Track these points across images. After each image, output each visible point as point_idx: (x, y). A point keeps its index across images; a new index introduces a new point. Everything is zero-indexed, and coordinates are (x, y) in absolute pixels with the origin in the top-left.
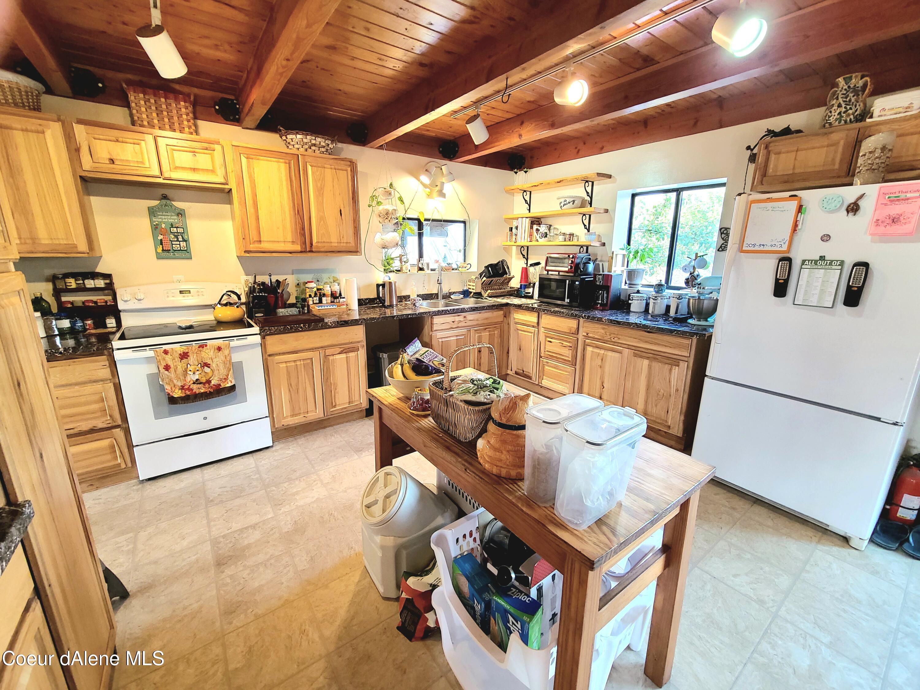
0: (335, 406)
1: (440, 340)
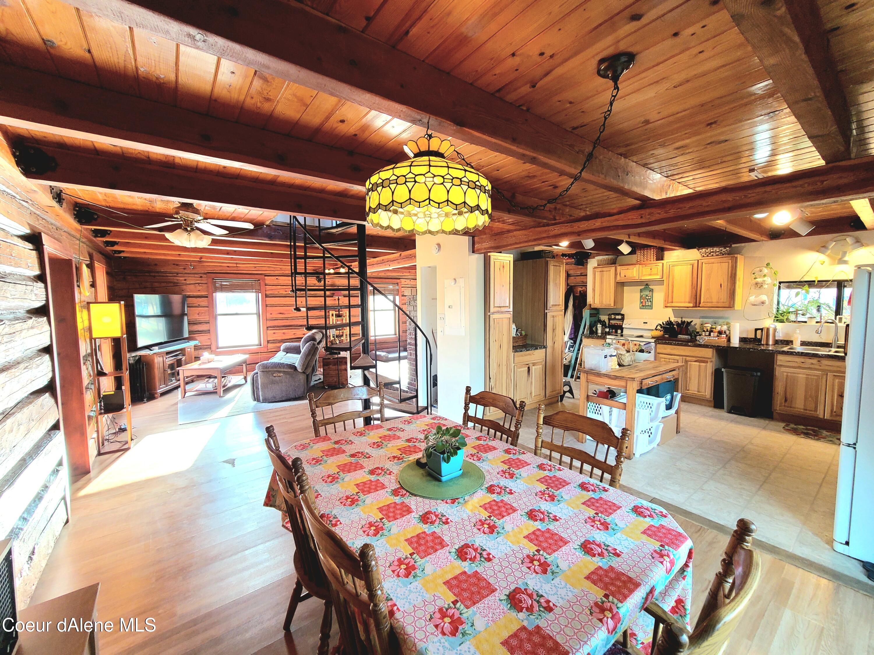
0: (688, 390)
1: (785, 374)
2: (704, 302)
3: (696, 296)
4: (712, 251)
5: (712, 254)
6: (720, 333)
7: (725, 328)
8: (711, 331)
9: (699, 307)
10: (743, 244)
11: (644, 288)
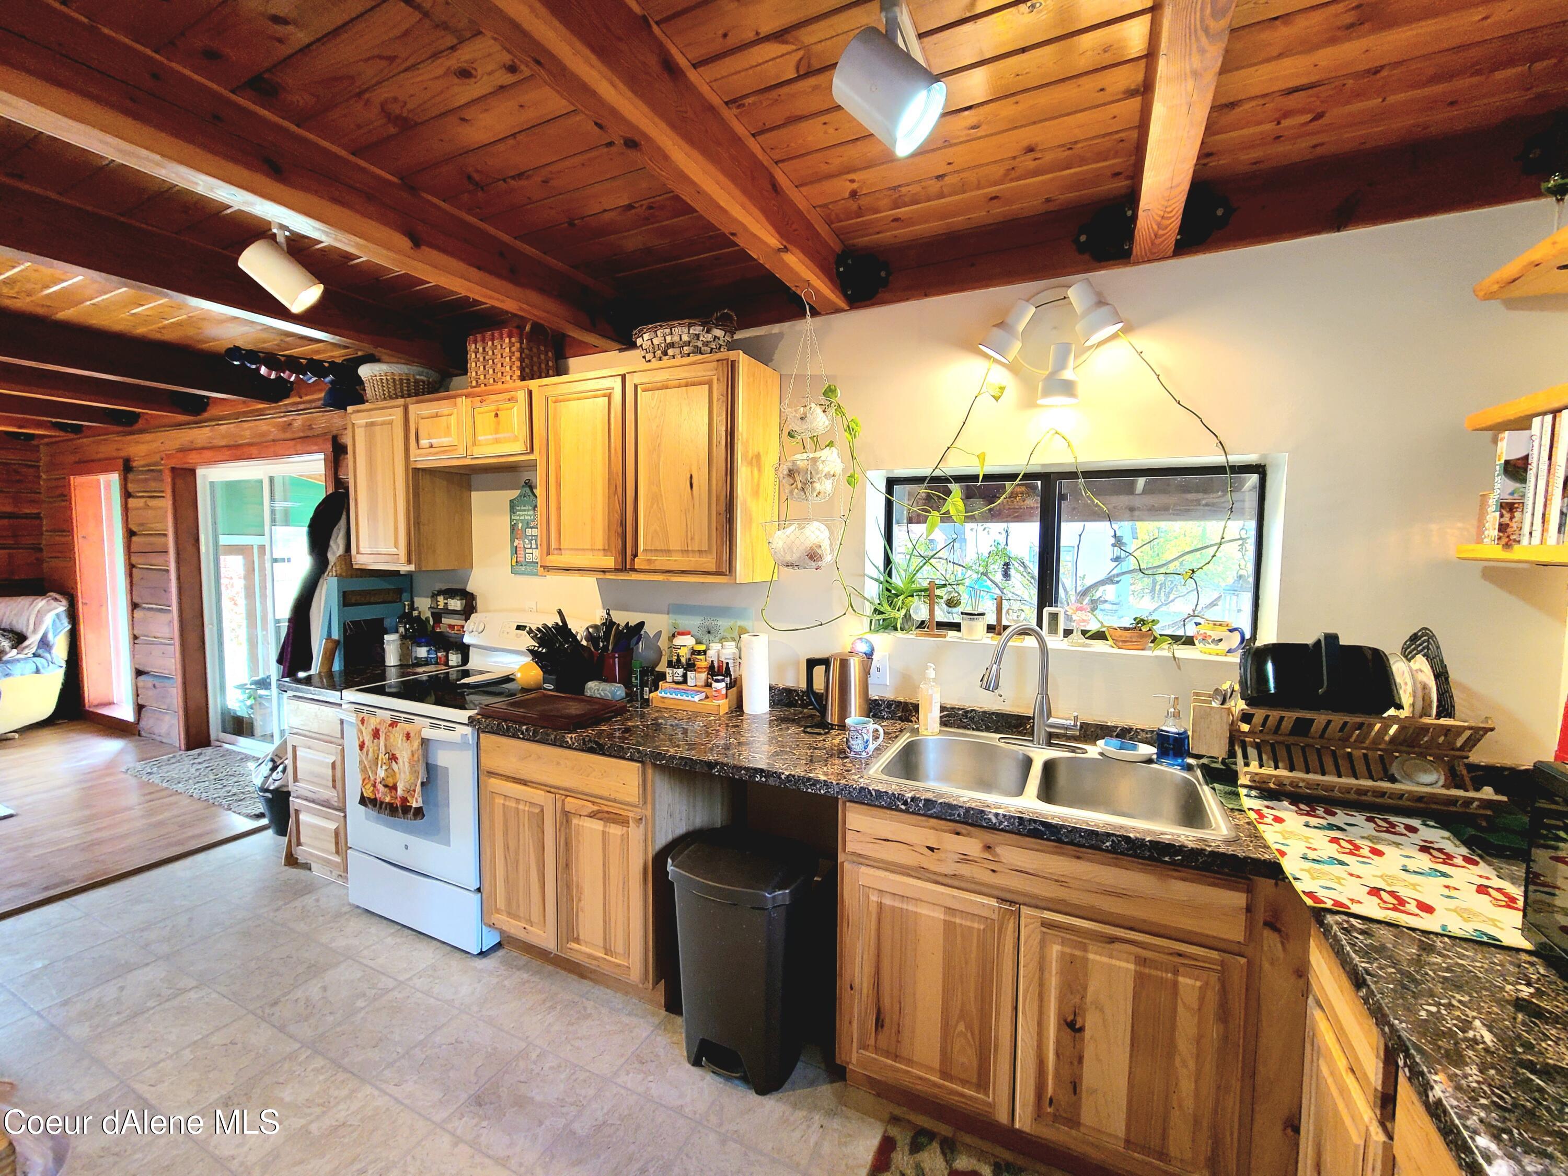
0: (578, 943)
1: (874, 898)
2: (645, 550)
3: (623, 524)
4: (669, 339)
5: (670, 352)
6: (713, 672)
7: (728, 652)
8: (690, 666)
9: (633, 570)
10: (776, 328)
11: (520, 496)
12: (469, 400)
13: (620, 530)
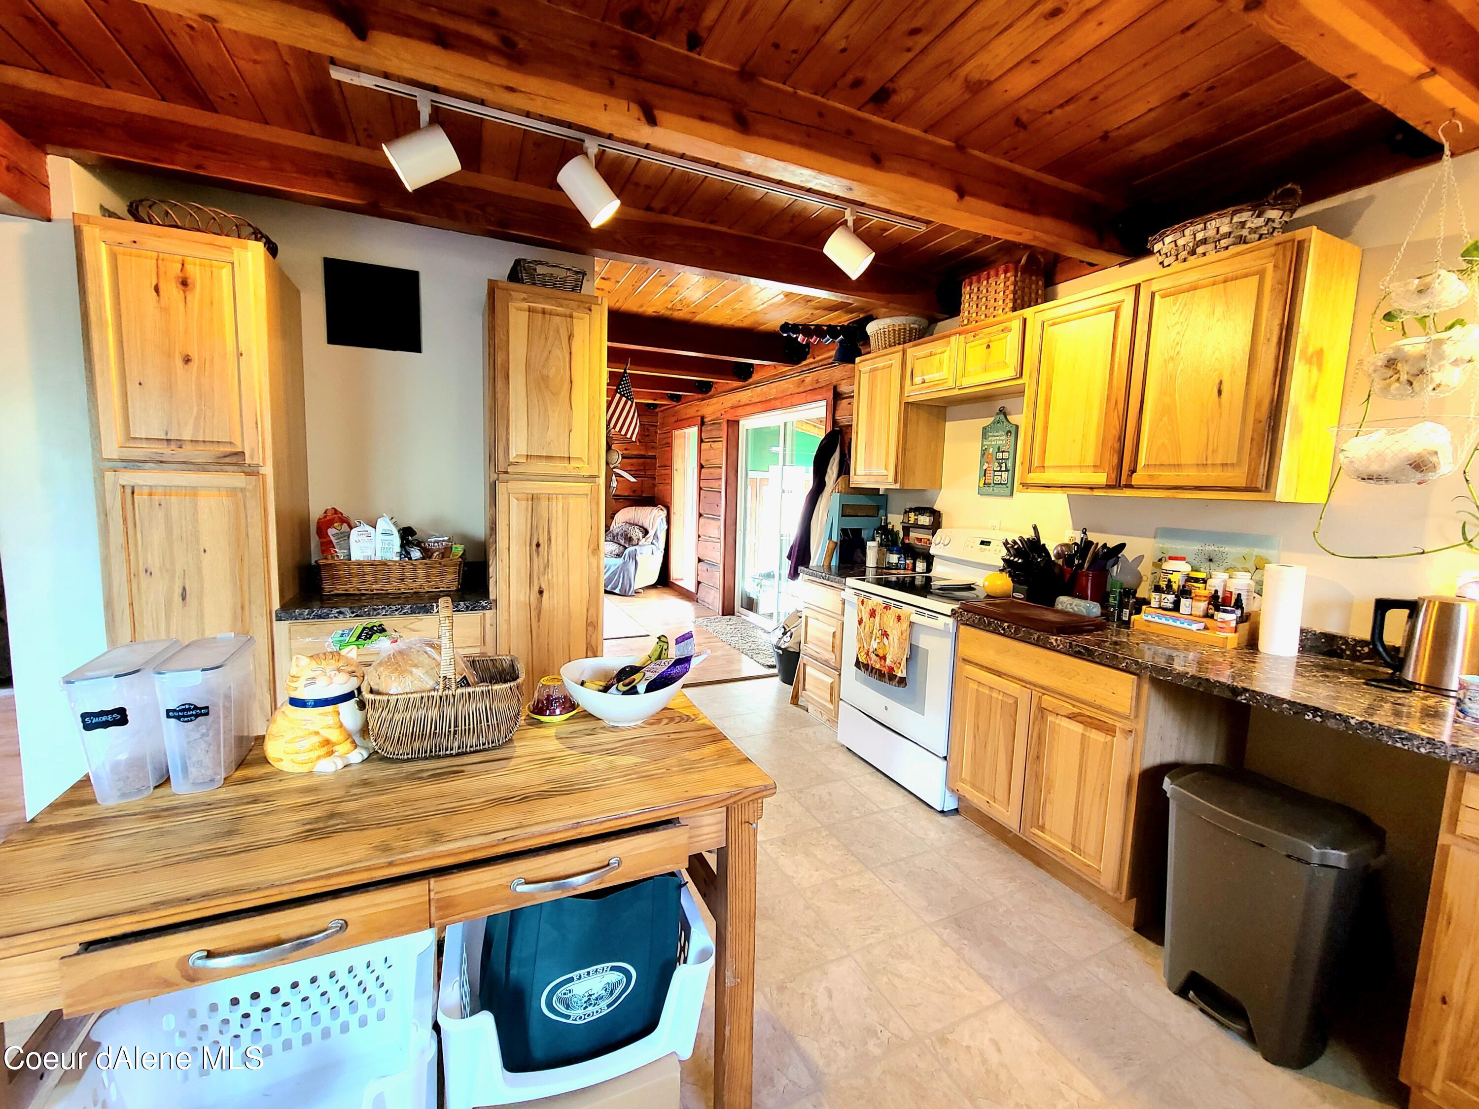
0: (1042, 830)
2: (1147, 466)
3: (1121, 440)
4: (1200, 236)
5: (1200, 250)
6: (1217, 602)
7: (1240, 583)
8: (1184, 593)
9: (1129, 486)
11: (994, 423)
12: (962, 337)
13: (1117, 445)
